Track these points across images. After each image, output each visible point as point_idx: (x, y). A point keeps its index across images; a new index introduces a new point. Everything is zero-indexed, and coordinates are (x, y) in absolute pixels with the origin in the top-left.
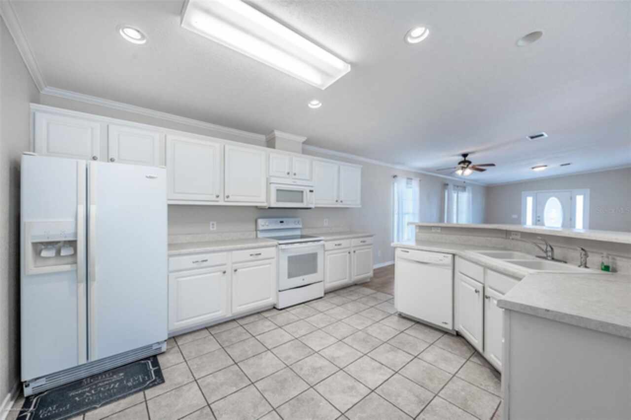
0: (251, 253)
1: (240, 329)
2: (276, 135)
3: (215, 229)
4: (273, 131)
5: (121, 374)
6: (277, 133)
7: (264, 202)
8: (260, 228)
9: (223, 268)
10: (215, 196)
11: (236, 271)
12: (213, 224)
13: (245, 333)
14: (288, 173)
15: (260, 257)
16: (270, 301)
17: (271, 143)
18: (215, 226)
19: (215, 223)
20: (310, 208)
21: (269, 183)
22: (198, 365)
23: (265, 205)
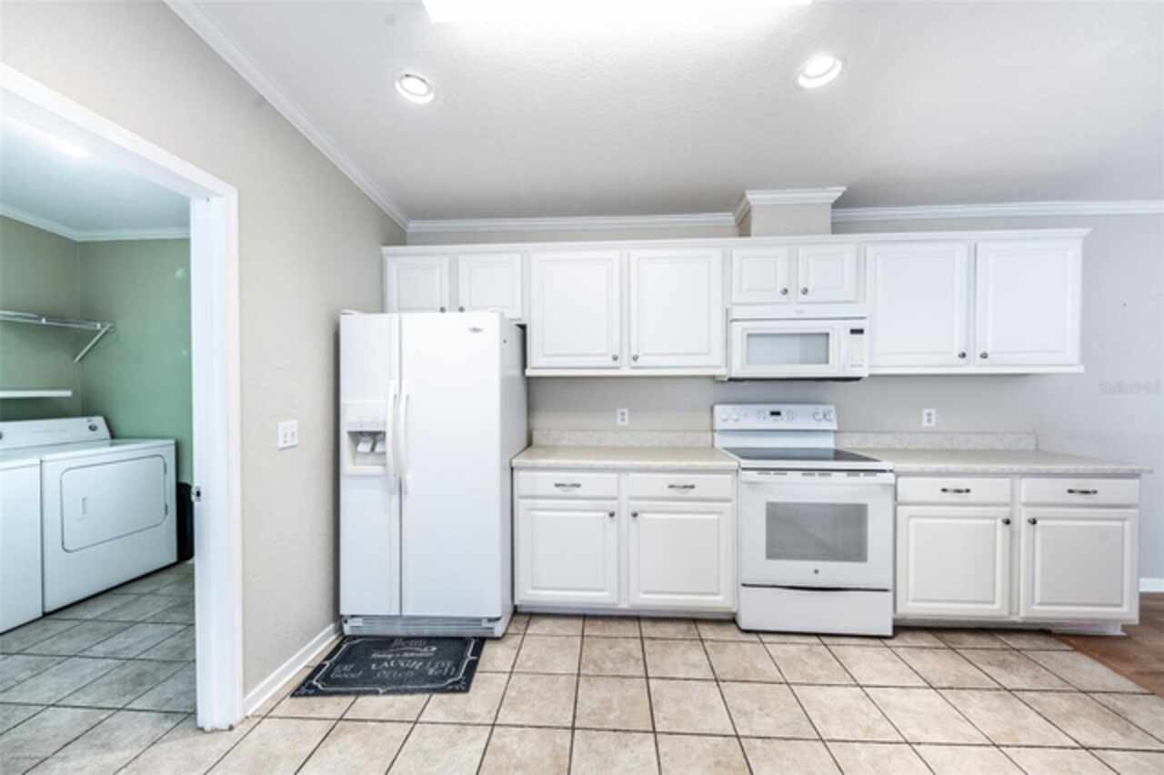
0: (673, 483)
1: (634, 646)
2: (752, 203)
3: (626, 423)
4: (743, 196)
5: (434, 649)
6: (753, 197)
7: (720, 367)
8: (719, 425)
9: (611, 505)
10: (611, 359)
11: (635, 515)
12: (623, 414)
13: (638, 660)
14: (785, 291)
15: (691, 493)
16: (719, 601)
17: (743, 229)
18: (626, 417)
19: (626, 411)
20: (858, 379)
21: (729, 320)
22: (519, 692)
23: (722, 372)
